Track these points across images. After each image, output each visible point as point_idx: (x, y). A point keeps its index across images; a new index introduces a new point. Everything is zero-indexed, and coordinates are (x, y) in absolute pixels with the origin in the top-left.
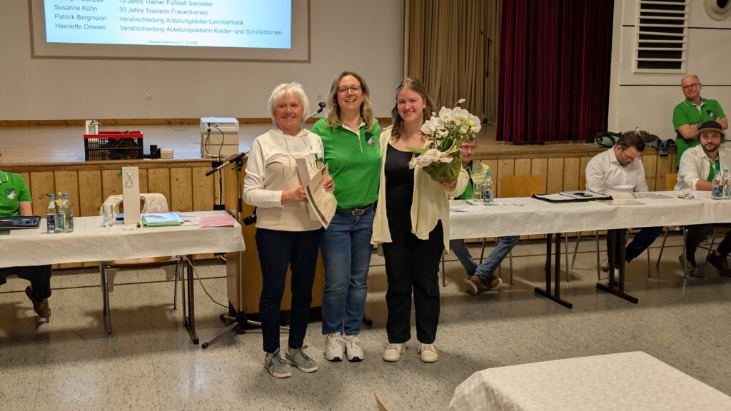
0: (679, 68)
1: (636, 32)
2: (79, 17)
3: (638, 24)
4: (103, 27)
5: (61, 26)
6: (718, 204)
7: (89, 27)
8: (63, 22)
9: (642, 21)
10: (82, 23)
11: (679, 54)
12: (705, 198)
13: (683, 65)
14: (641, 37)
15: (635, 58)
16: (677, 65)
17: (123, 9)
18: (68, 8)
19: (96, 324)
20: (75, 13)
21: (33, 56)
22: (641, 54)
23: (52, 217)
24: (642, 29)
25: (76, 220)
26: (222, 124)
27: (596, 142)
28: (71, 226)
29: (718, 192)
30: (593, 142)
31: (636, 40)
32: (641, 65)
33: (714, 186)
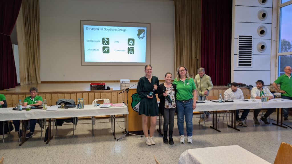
1: (238, 56)
3: (238, 54)
6: (263, 103)
11: (250, 62)
12: (259, 101)
13: (252, 65)
14: (239, 57)
15: (238, 63)
16: (250, 65)
19: (90, 133)
23: (79, 104)
25: (85, 106)
26: (126, 81)
27: (227, 86)
28: (83, 107)
29: (263, 99)
30: (226, 86)
31: (238, 58)
32: (239, 65)
33: (262, 98)
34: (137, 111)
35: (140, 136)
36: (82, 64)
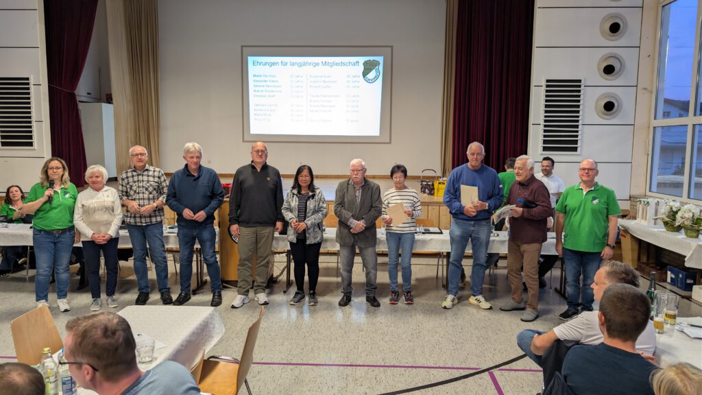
0: (576, 151)
1: (542, 128)
3: (543, 123)
9: (545, 121)
11: (576, 142)
13: (579, 149)
14: (545, 131)
15: (541, 144)
16: (575, 149)
22: (545, 142)
24: (545, 126)
31: (542, 133)
32: (545, 149)
36: (245, 140)
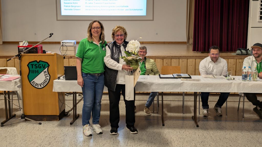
2: (72, 6)
4: (80, 9)
5: (66, 10)
7: (75, 9)
8: (67, 8)
10: (72, 8)
17: (86, 3)
18: (68, 3)
20: (70, 5)
21: (57, 20)
34: (37, 87)
35: (39, 122)
36: (58, 19)
